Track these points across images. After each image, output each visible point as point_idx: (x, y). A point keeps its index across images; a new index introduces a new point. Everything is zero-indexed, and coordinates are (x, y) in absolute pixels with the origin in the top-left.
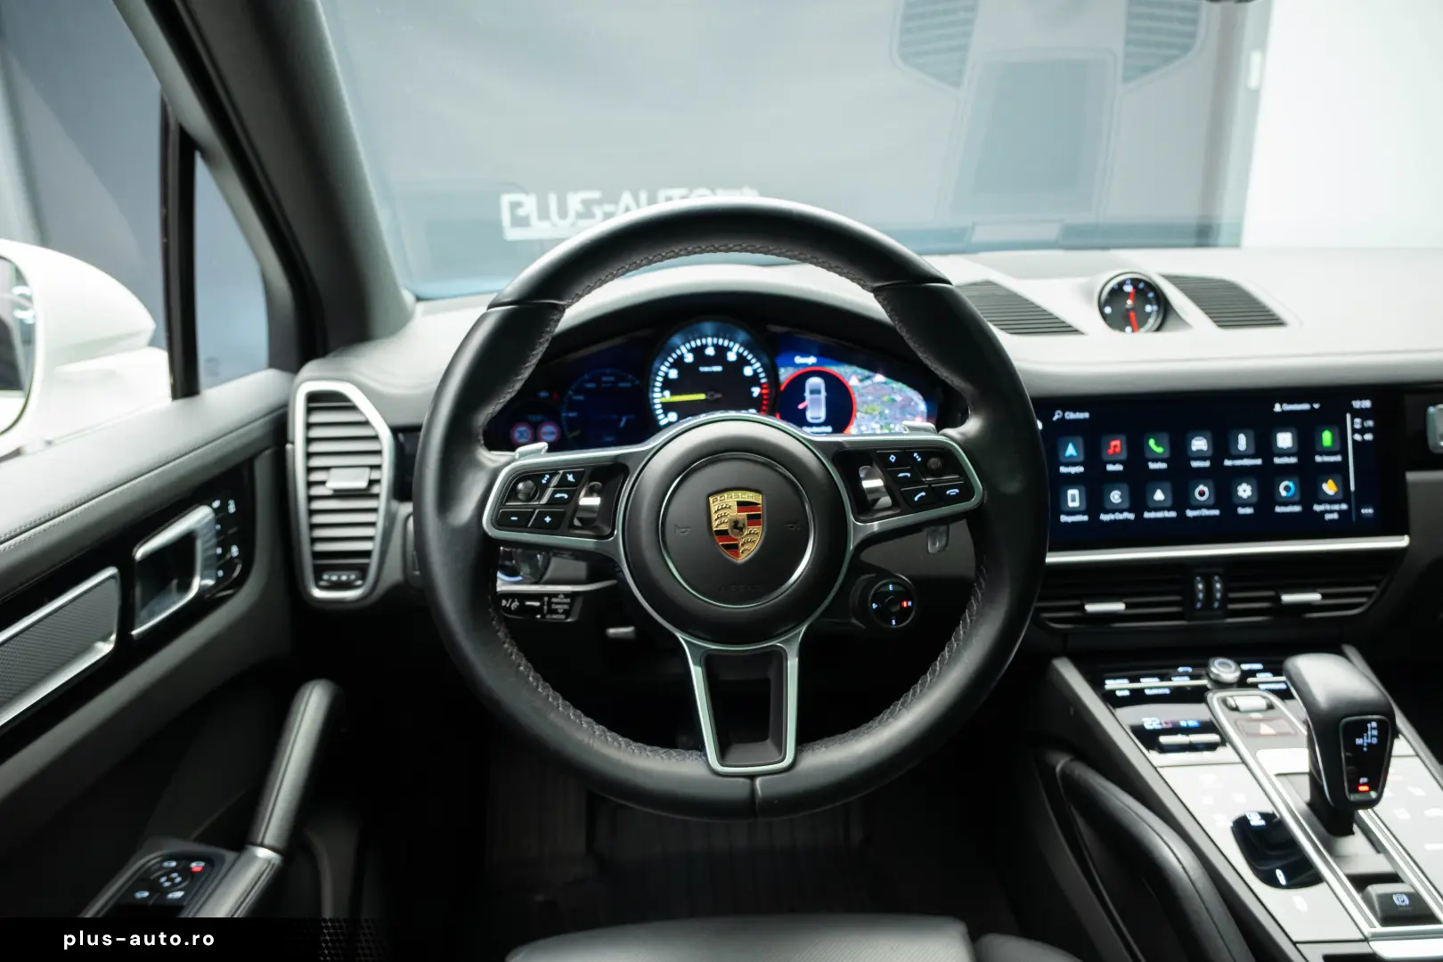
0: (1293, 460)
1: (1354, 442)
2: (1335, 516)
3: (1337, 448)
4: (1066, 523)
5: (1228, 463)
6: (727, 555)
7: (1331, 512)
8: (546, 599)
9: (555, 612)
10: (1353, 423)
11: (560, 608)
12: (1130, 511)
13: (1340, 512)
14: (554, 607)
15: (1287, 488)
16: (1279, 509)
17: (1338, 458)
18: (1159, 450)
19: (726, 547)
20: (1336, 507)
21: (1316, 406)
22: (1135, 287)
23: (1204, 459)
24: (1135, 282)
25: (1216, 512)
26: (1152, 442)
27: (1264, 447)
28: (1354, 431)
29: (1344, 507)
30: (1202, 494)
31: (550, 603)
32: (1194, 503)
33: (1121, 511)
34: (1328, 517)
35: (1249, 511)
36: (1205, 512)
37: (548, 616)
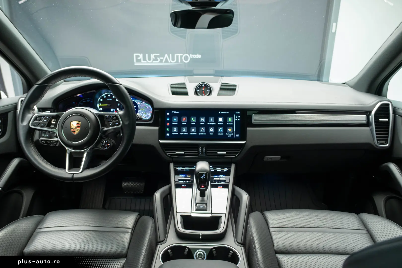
0: (222, 124)
1: (236, 120)
2: (231, 136)
3: (232, 122)
4: (173, 134)
5: (208, 124)
6: (73, 133)
7: (230, 135)
8: (51, 141)
9: (53, 144)
10: (235, 117)
11: (54, 143)
12: (187, 133)
13: (231, 135)
14: (53, 143)
15: (221, 130)
16: (218, 134)
17: (232, 124)
18: (194, 120)
19: (73, 131)
20: (231, 134)
21: (228, 113)
22: (205, 86)
23: (203, 123)
24: (205, 85)
25: (205, 134)
26: (192, 119)
27: (216, 121)
28: (236, 118)
29: (233, 134)
30: (202, 130)
31: (52, 142)
32: (200, 132)
33: (185, 133)
34: (229, 136)
35: (212, 134)
36: (203, 134)
37: (51, 145)
